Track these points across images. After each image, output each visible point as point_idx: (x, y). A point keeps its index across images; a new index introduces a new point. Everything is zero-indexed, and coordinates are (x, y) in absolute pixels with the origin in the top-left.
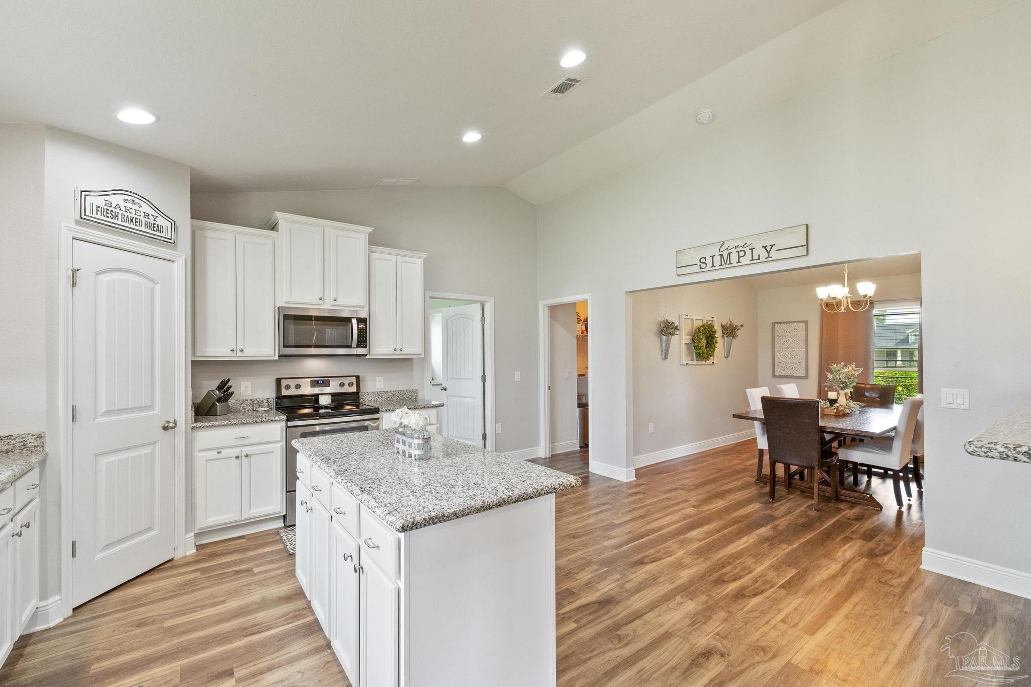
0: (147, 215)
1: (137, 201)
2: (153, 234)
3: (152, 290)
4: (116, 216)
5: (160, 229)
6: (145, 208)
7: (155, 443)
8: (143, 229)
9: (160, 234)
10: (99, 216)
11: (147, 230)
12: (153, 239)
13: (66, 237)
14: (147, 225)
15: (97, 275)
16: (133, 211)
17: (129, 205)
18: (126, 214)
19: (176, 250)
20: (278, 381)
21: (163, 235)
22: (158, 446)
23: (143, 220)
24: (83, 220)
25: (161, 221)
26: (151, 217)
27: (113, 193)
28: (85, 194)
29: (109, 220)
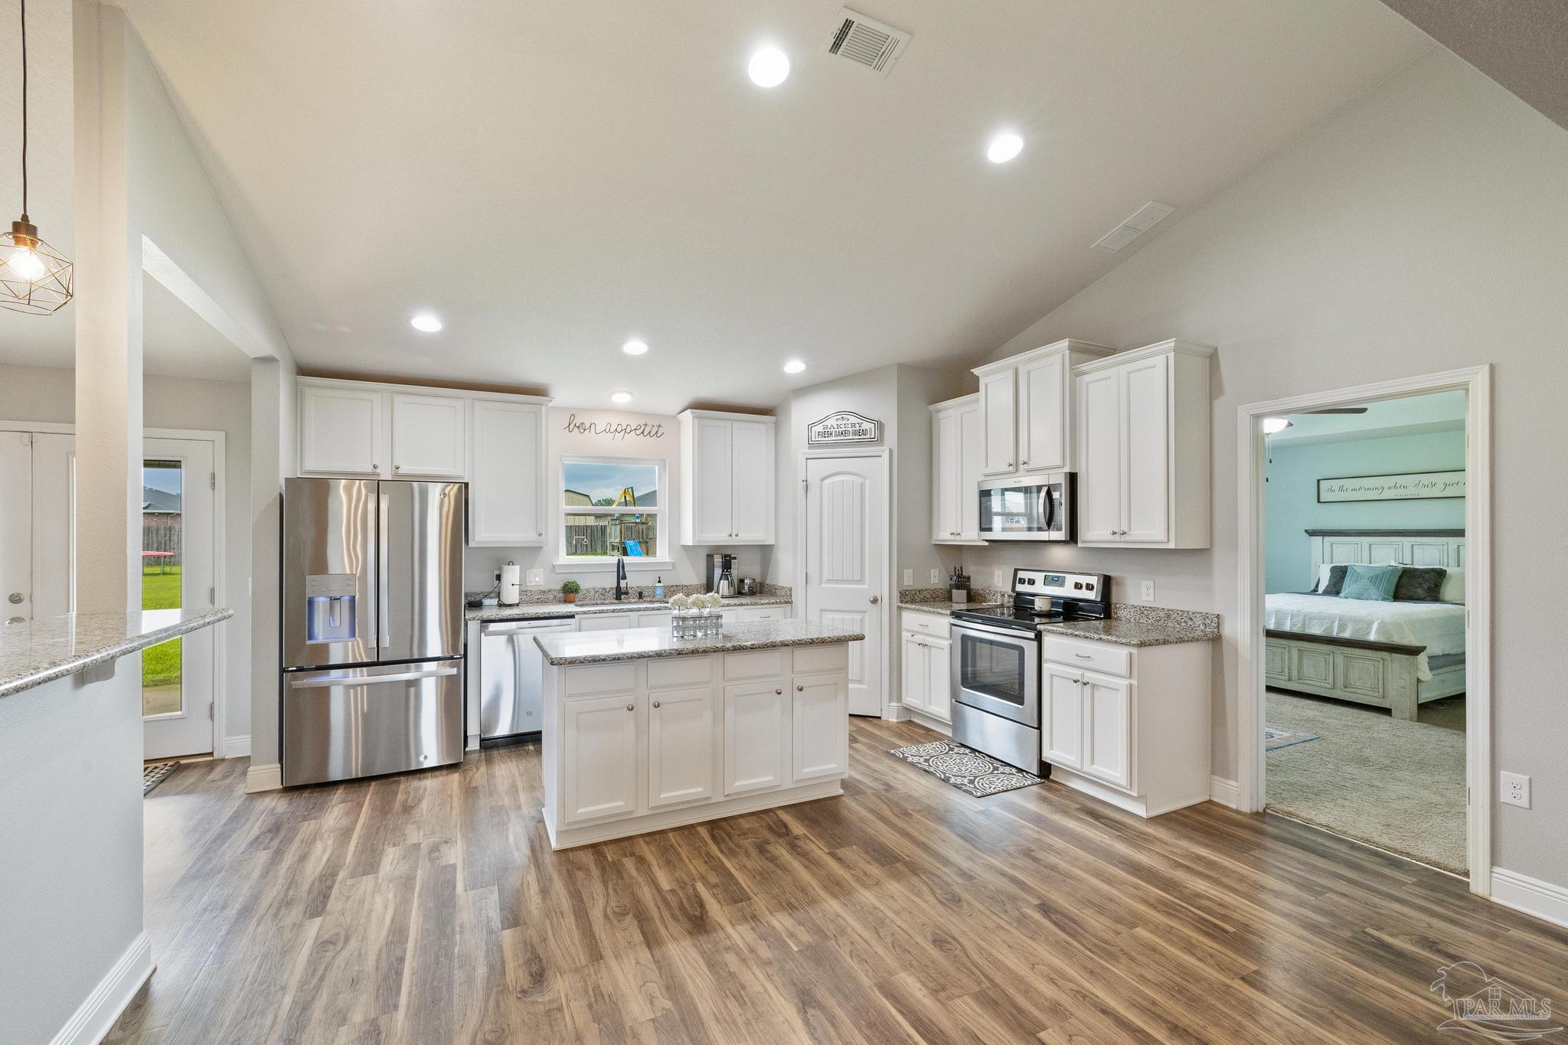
0: (853, 425)
1: (845, 416)
2: (860, 439)
3: (862, 485)
4: (831, 434)
5: (864, 432)
6: (853, 420)
7: (865, 612)
8: (851, 437)
9: (865, 437)
10: (820, 439)
11: (854, 437)
12: (859, 443)
13: (802, 459)
14: (854, 433)
15: (822, 481)
16: (843, 426)
17: (839, 422)
18: (837, 430)
19: (883, 446)
20: (1016, 571)
21: (868, 436)
22: (867, 614)
23: (851, 430)
24: (812, 445)
25: (866, 426)
26: (857, 426)
27: (827, 418)
28: (810, 426)
29: (827, 439)
